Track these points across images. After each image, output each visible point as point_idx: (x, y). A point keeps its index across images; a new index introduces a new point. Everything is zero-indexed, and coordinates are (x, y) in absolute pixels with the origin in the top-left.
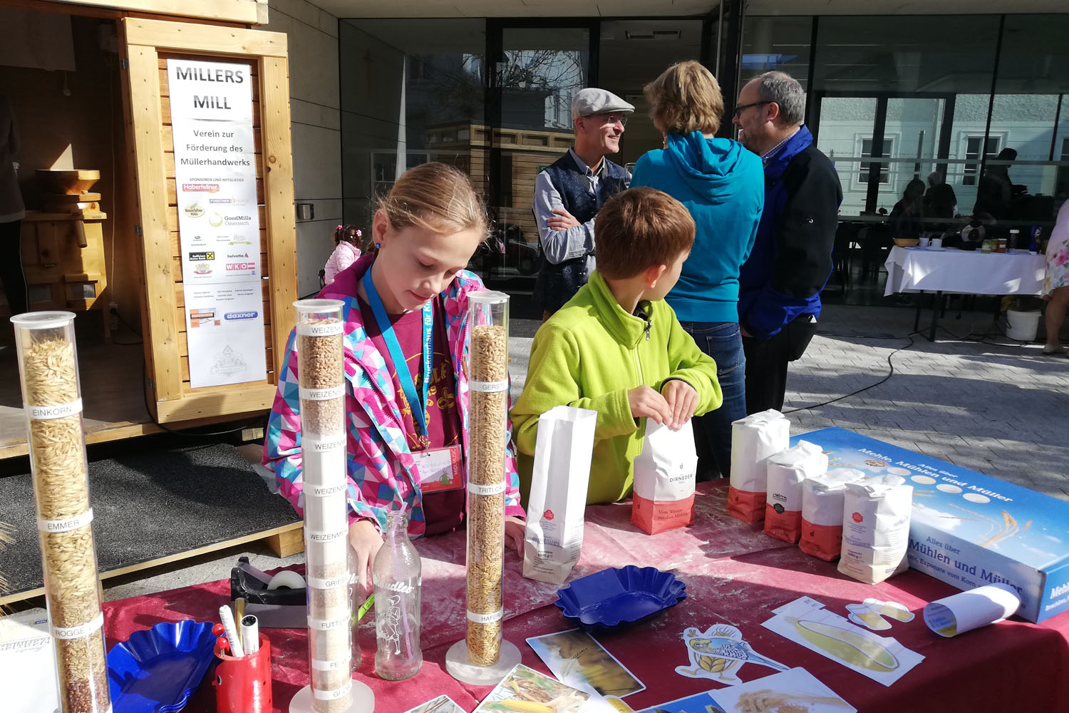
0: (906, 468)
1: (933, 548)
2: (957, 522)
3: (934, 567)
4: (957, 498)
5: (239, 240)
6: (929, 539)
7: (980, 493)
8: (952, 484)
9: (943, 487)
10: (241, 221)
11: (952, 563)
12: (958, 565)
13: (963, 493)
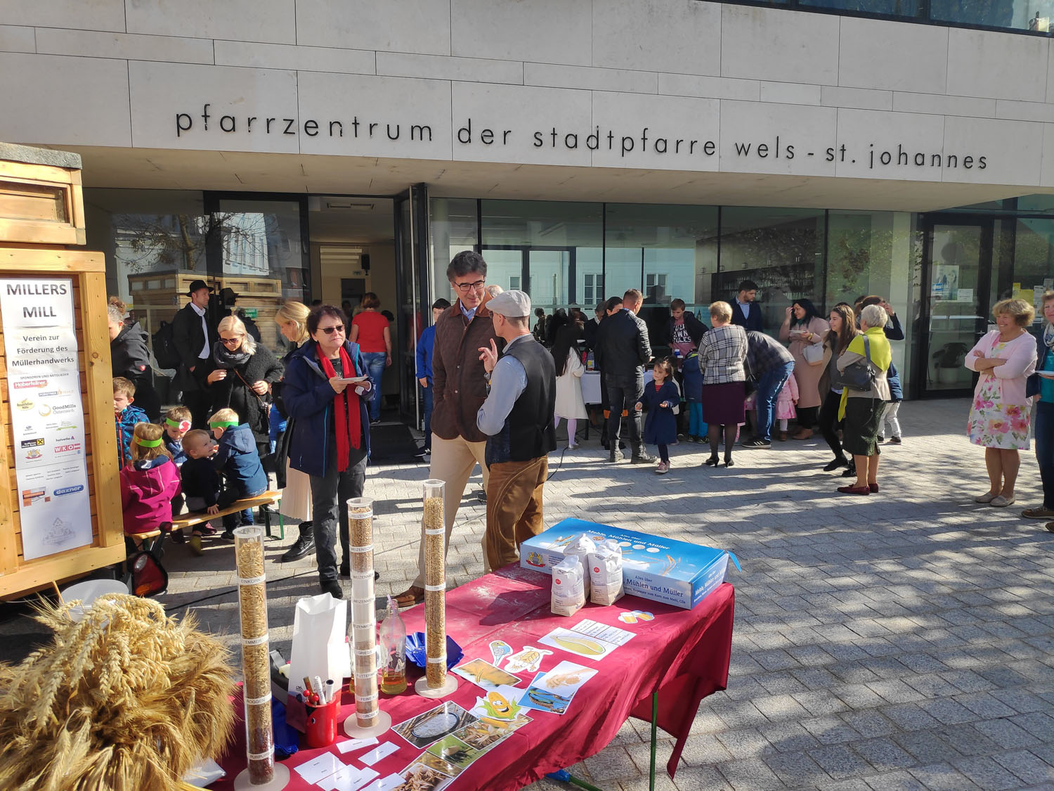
0: (614, 538)
1: (639, 581)
2: (648, 565)
3: (641, 592)
4: (644, 551)
5: (66, 425)
6: (636, 577)
7: (654, 547)
8: (639, 544)
9: (635, 547)
10: (67, 409)
11: (649, 588)
12: (652, 588)
13: (646, 548)
